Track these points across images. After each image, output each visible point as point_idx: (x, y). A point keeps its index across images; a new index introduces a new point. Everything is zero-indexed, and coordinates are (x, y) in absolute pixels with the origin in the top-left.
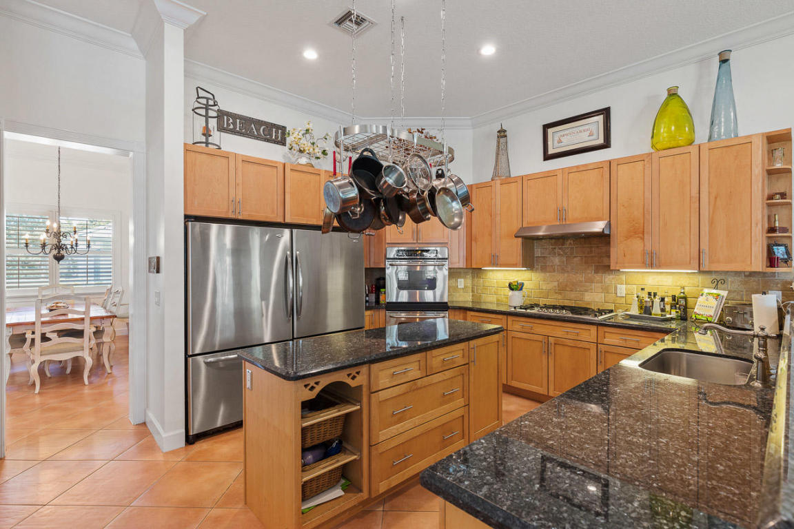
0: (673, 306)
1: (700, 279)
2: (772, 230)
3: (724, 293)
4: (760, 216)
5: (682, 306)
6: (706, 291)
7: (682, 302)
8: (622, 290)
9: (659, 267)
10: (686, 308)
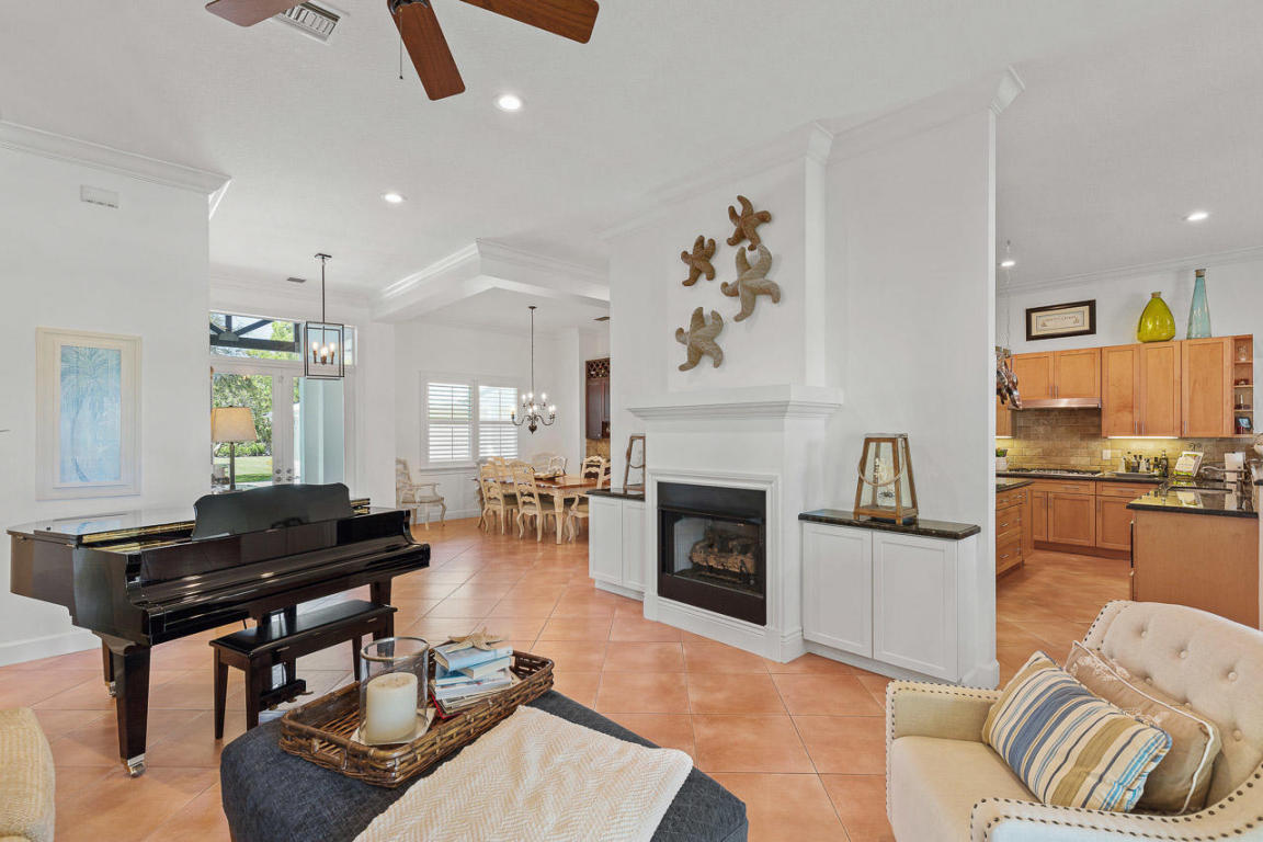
0: (1156, 466)
1: (1179, 443)
2: (1238, 407)
3: (1201, 454)
4: (1229, 398)
5: (1164, 466)
6: (1184, 453)
7: (1165, 462)
8: (1107, 454)
9: (1146, 434)
10: (1166, 468)
